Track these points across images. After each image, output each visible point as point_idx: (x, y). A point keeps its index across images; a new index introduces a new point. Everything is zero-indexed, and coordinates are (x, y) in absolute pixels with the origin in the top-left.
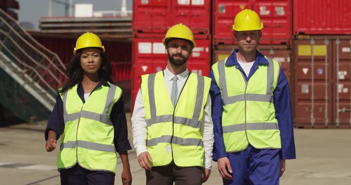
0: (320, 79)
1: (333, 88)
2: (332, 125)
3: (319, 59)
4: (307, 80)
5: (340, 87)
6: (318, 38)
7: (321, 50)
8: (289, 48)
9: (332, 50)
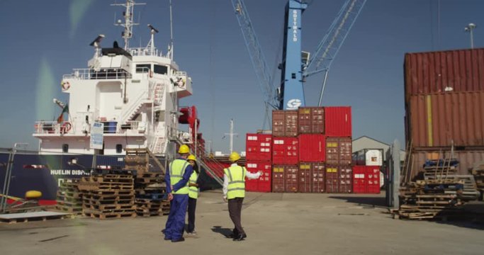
0: (308, 177)
1: (312, 180)
2: (312, 192)
3: (308, 170)
4: (303, 177)
5: (314, 179)
6: (307, 163)
7: (308, 167)
8: (297, 166)
9: (312, 167)
